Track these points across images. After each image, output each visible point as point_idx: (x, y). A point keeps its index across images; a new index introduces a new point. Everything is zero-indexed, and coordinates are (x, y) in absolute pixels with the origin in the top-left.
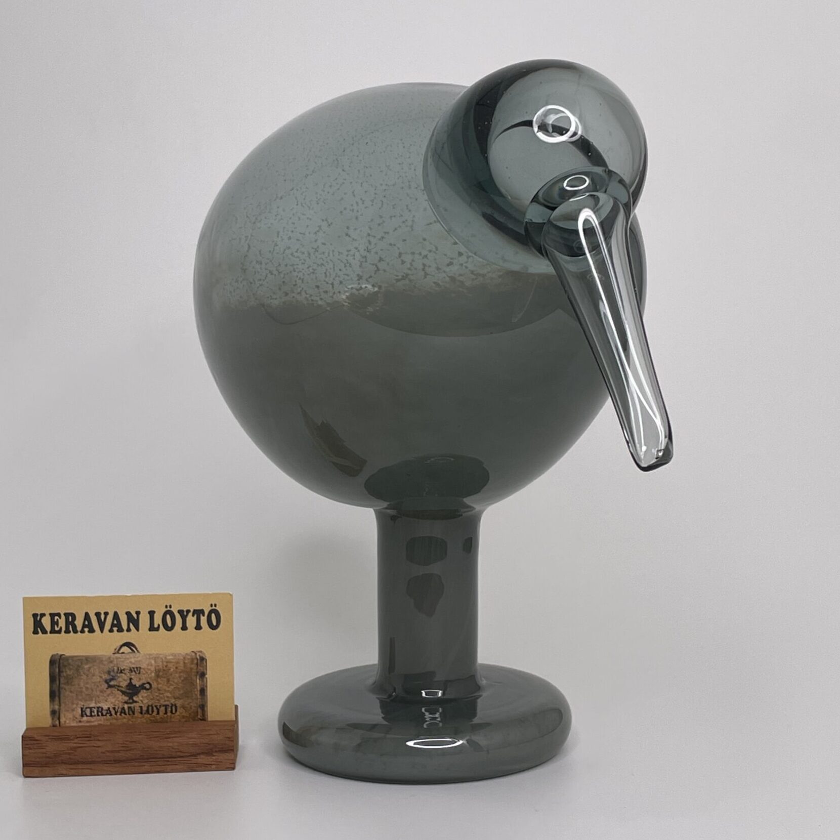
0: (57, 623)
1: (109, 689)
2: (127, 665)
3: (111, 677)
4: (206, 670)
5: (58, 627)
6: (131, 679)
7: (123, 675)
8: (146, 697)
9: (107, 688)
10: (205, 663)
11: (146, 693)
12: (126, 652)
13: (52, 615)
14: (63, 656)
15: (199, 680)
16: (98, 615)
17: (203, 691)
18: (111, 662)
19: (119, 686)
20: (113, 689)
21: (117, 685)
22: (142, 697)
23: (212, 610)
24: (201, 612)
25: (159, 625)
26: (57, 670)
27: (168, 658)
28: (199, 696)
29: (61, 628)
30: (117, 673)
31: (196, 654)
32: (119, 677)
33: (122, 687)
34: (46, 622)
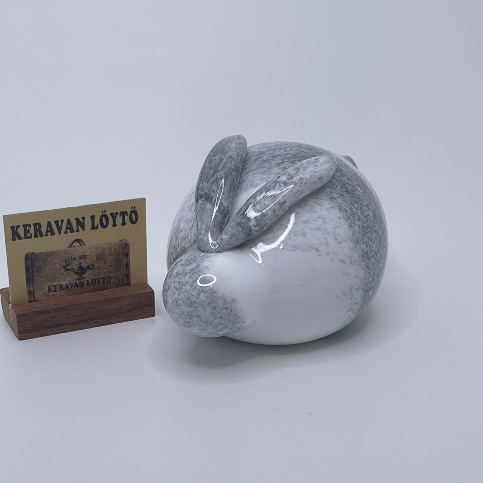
0: (29, 231)
1: (67, 272)
2: (77, 254)
3: (68, 264)
4: (129, 252)
5: (29, 233)
6: (80, 263)
7: (75, 261)
8: (91, 274)
9: (65, 272)
10: (128, 247)
11: (90, 272)
12: (76, 246)
13: (25, 226)
14: (34, 254)
15: (125, 258)
16: (57, 222)
17: (127, 266)
18: (67, 253)
19: (73, 269)
20: (68, 271)
21: (71, 269)
22: (88, 274)
23: (133, 210)
24: (126, 213)
25: (98, 225)
26: (31, 263)
27: (105, 246)
28: (125, 270)
29: (31, 234)
30: (71, 260)
31: (122, 242)
32: (72, 263)
33: (75, 269)
34: (21, 231)
